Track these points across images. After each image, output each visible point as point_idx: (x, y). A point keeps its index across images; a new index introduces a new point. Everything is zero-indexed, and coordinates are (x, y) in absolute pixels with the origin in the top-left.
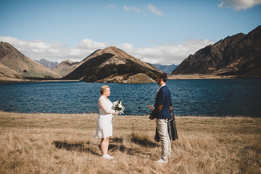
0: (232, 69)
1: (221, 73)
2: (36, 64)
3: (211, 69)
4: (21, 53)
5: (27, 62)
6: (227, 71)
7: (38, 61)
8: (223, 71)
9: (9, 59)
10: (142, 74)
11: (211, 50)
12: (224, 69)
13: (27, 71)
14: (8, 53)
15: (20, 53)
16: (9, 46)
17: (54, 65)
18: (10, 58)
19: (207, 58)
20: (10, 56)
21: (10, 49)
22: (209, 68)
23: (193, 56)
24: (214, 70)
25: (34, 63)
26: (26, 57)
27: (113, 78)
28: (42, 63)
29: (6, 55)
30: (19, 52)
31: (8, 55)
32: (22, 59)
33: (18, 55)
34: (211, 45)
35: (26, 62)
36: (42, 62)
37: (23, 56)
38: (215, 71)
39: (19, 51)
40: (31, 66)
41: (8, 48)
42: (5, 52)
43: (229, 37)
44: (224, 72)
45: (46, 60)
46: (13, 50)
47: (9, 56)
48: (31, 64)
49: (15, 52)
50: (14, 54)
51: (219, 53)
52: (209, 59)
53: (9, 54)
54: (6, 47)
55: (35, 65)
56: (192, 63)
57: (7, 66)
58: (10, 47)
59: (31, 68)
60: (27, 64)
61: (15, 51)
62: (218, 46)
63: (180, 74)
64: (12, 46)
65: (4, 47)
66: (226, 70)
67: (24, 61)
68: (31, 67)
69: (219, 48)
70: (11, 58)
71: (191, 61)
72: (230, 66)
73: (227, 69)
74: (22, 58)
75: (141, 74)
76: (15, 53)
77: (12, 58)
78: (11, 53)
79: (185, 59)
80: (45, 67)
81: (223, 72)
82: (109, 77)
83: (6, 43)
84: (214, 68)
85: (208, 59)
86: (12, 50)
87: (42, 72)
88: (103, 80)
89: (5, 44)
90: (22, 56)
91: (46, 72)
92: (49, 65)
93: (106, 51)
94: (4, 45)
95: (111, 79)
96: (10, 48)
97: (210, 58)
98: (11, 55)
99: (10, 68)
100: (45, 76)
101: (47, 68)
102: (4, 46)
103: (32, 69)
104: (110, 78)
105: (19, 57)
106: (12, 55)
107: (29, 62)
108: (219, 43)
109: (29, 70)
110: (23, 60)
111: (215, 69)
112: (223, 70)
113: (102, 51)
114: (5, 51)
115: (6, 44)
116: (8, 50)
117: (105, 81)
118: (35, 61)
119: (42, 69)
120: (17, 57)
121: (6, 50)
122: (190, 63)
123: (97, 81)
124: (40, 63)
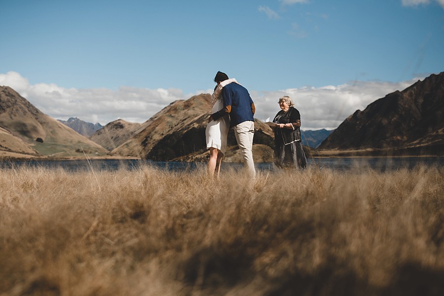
0: (440, 140)
1: (418, 146)
2: (60, 127)
3: (399, 138)
4: (33, 107)
5: (45, 123)
6: (430, 143)
7: (65, 121)
8: (423, 143)
9: (11, 118)
10: (261, 145)
11: (399, 102)
12: (425, 138)
13: (43, 139)
14: (8, 107)
15: (32, 105)
16: (10, 93)
17: (93, 128)
18: (12, 116)
19: (390, 117)
20: (13, 112)
21: (13, 99)
22: (394, 137)
23: (362, 112)
24: (404, 140)
25: (57, 125)
26: (42, 114)
27: (204, 153)
28: (71, 126)
29: (4, 110)
30: (29, 105)
31: (8, 110)
32: (34, 118)
33: (27, 110)
34: (398, 91)
35: (41, 123)
36: (71, 123)
37: (37, 111)
38: (406, 144)
39: (29, 103)
40: (51, 130)
41: (9, 97)
42: (4, 104)
43: (433, 75)
44: (425, 145)
45: (79, 119)
46: (18, 100)
47: (10, 113)
48: (50, 128)
49: (22, 103)
50: (20, 108)
51: (413, 106)
52: (395, 118)
53: (12, 108)
54: (7, 95)
55: (59, 129)
56: (360, 127)
57: (7, 130)
58: (13, 94)
59: (51, 134)
60: (43, 126)
61: (23, 101)
62: (411, 93)
63: (336, 149)
64: (17, 93)
65: (2, 95)
66: (429, 141)
67: (39, 121)
68: (52, 132)
69: (413, 98)
70: (15, 116)
71: (358, 122)
72: (437, 132)
73: (431, 139)
74: (35, 115)
75: (259, 145)
76: (23, 106)
77: (17, 114)
78: (15, 106)
79: (346, 119)
80: (78, 133)
81: (422, 145)
82: (198, 151)
83: (7, 88)
84: (405, 137)
85: (393, 120)
86: (16, 101)
87: (71, 142)
88: (186, 156)
89: (3, 89)
90: (34, 112)
91: (79, 142)
92: (85, 129)
93: (192, 102)
94: (3, 91)
95: (202, 155)
96: (12, 96)
97: (397, 116)
98: (14, 109)
99: (11, 135)
100: (77, 149)
101: (80, 135)
102: (2, 93)
103: (53, 136)
104: (200, 154)
105: (29, 113)
106: (17, 110)
107: (48, 123)
108: (415, 87)
109: (46, 138)
110: (37, 119)
111: (406, 139)
112: (422, 140)
113: (184, 103)
114: (3, 102)
115: (6, 90)
116: (9, 101)
117: (189, 158)
118: (58, 122)
119: (71, 137)
120: (25, 112)
121: (6, 99)
122: (357, 127)
123: (174, 159)
124: (68, 125)
